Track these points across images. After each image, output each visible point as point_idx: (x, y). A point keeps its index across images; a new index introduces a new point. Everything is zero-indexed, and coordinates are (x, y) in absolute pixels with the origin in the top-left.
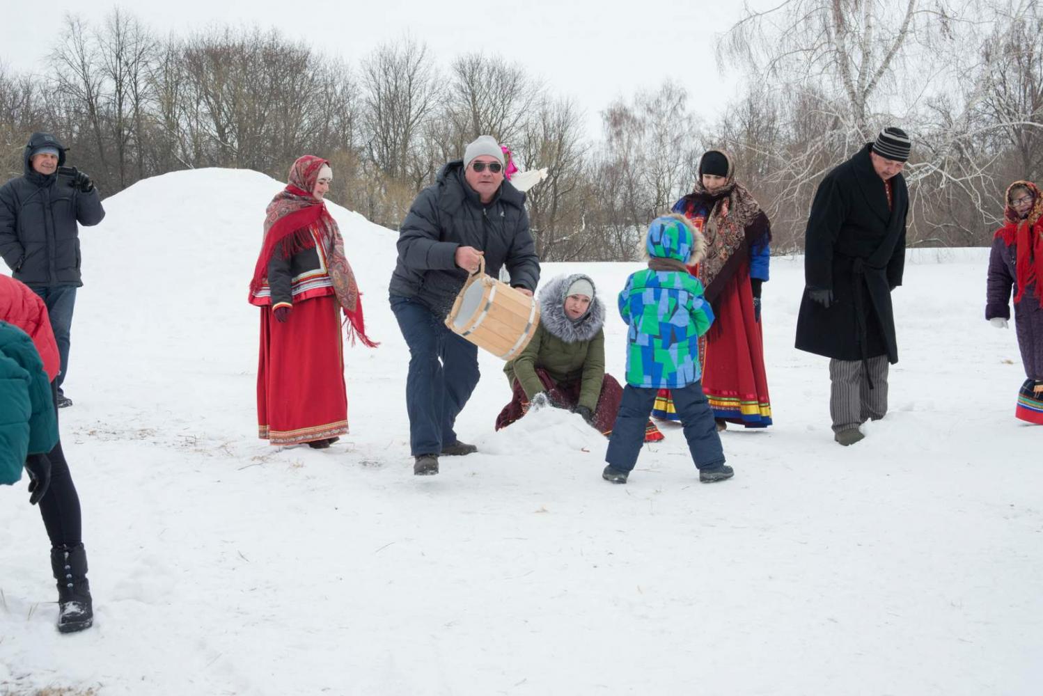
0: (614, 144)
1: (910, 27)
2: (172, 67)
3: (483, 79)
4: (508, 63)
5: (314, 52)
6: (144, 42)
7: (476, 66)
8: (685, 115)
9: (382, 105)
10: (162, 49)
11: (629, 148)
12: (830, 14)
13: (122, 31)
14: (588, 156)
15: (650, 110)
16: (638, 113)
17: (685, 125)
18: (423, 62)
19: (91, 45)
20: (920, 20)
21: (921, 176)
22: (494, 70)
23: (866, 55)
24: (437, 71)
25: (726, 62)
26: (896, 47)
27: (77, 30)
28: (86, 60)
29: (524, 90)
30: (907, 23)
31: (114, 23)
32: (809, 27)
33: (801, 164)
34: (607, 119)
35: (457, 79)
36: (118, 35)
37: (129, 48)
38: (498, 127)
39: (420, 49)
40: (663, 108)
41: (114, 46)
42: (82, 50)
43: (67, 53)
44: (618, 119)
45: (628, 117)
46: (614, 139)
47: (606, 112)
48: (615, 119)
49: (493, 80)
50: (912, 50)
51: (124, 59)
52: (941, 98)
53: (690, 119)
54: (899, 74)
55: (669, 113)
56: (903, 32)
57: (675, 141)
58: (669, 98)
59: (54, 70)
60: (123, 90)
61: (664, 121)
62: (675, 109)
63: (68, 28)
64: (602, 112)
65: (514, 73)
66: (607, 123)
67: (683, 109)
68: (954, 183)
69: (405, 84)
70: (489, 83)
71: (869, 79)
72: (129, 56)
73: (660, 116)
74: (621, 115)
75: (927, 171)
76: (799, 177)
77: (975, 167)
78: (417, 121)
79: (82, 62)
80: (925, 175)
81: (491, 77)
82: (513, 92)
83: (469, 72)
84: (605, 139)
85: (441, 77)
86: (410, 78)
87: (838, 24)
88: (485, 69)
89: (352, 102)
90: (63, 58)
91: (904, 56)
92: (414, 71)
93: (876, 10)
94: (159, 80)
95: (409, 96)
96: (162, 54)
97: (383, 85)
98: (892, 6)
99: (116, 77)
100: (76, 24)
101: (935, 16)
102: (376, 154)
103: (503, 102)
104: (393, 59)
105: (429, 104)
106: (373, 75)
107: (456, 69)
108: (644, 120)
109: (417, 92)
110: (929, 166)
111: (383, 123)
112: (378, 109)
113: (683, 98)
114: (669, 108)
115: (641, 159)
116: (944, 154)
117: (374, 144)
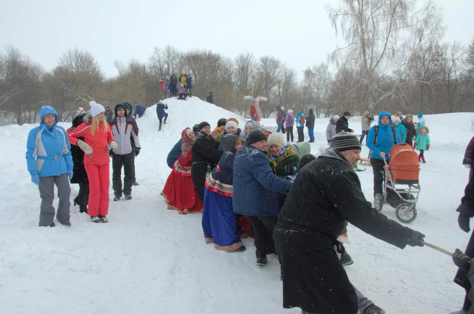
0: (307, 80)
1: (384, 53)
2: (183, 61)
3: (268, 63)
4: (276, 59)
5: (222, 56)
6: (175, 54)
7: (266, 59)
8: (327, 73)
9: (240, 70)
10: (180, 56)
11: (311, 81)
12: (362, 50)
13: (169, 51)
14: (299, 84)
15: (317, 71)
16: (314, 72)
17: (327, 75)
18: (251, 58)
19: (161, 55)
20: (387, 51)
21: (387, 96)
22: (272, 60)
23: (372, 61)
24: (255, 61)
26: (380, 59)
29: (280, 66)
30: (383, 52)
31: (167, 49)
32: (355, 53)
33: (353, 91)
34: (305, 73)
35: (261, 63)
37: (171, 56)
38: (272, 77)
39: (251, 55)
40: (321, 70)
41: (167, 55)
42: (159, 56)
43: (155, 57)
44: (308, 73)
45: (311, 73)
46: (307, 79)
47: (305, 71)
50: (385, 59)
51: (170, 58)
52: (397, 71)
54: (381, 66)
55: (322, 72)
56: (383, 54)
57: (324, 80)
58: (323, 67)
59: (151, 62)
60: (169, 67)
61: (321, 74)
63: (155, 51)
64: (304, 72)
65: (277, 61)
67: (327, 71)
68: (396, 98)
69: (246, 65)
70: (270, 64)
71: (373, 68)
73: (320, 72)
74: (309, 72)
75: (389, 94)
77: (403, 93)
78: (250, 75)
79: (159, 60)
80: (388, 95)
81: (271, 62)
82: (277, 67)
83: (265, 61)
84: (304, 79)
85: (256, 62)
86: (248, 63)
87: (364, 52)
88: (269, 60)
89: (232, 69)
90: (154, 59)
91: (382, 61)
92: (249, 61)
93: (375, 49)
94: (179, 64)
95: (248, 68)
96: (180, 57)
97: (240, 65)
98: (379, 47)
99: (167, 64)
100: (157, 50)
101: (391, 51)
102: (238, 83)
103: (274, 69)
104: (243, 58)
105: (253, 70)
106: (238, 62)
107: (261, 60)
108: (315, 74)
109: (250, 67)
110: (389, 93)
111: (240, 75)
112: (239, 71)
113: (327, 67)
114: (323, 70)
115: (314, 85)
116: (394, 90)
117: (238, 81)
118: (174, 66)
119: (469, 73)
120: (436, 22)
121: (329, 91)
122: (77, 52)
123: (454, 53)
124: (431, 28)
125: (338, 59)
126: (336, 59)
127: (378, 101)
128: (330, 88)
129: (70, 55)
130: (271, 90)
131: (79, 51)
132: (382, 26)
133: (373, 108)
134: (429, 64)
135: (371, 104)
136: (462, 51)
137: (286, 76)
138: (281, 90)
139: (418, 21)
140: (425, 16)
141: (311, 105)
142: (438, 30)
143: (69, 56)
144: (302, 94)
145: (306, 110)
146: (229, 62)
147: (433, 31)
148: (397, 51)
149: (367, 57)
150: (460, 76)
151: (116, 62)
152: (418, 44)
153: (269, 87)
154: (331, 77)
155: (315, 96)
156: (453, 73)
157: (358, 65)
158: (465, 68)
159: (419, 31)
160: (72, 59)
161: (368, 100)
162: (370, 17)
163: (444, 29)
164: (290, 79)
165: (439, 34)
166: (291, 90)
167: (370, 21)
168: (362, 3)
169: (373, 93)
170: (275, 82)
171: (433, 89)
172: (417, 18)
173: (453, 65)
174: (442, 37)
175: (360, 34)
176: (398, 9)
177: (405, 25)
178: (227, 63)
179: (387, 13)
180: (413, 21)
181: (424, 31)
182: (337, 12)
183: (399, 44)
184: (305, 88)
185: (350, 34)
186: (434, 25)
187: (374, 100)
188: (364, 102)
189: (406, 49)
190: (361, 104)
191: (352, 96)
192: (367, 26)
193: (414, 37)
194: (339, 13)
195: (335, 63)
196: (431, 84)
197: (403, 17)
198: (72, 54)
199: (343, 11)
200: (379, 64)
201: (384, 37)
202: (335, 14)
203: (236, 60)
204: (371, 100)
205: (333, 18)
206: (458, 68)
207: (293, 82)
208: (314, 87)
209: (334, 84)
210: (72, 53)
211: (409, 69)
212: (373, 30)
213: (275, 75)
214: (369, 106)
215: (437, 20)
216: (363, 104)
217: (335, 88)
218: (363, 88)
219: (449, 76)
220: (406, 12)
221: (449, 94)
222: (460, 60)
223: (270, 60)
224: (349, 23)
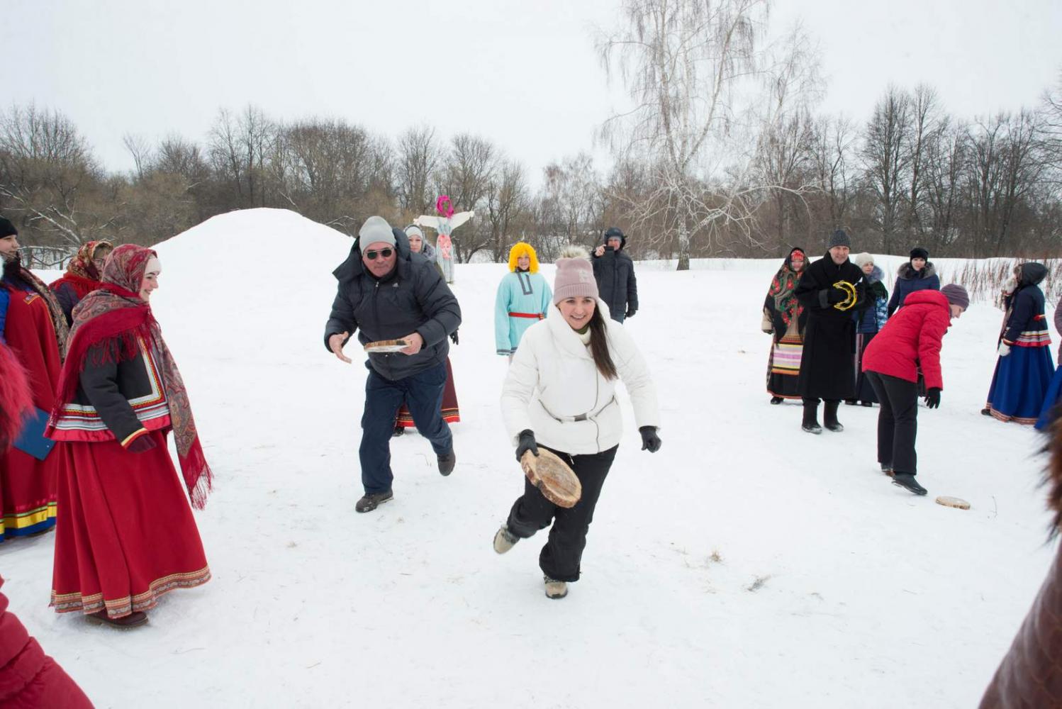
1: (710, 126)
2: (282, 139)
3: (470, 147)
4: (484, 140)
6: (266, 123)
7: (465, 140)
8: (591, 171)
9: (409, 162)
10: (276, 128)
11: (559, 189)
12: (662, 119)
13: (253, 117)
14: (534, 194)
15: (571, 168)
16: (564, 169)
17: (592, 177)
18: (433, 137)
19: (234, 126)
20: (716, 123)
21: (716, 216)
22: (476, 143)
23: (685, 142)
24: (441, 143)
25: (597, 143)
26: (702, 139)
27: (226, 116)
28: (231, 134)
29: (494, 154)
30: (708, 124)
31: (248, 113)
32: (649, 125)
33: (645, 207)
34: (546, 172)
35: (453, 147)
36: (251, 119)
37: (257, 128)
38: (477, 177)
39: (431, 129)
40: (579, 166)
41: (248, 127)
42: (228, 128)
43: (220, 130)
44: (553, 172)
45: (558, 171)
46: (550, 184)
47: (546, 168)
48: (551, 172)
49: (475, 149)
50: (711, 139)
51: (254, 133)
52: (735, 167)
53: (594, 173)
55: (582, 170)
56: (706, 130)
57: (586, 186)
58: (583, 161)
59: (212, 140)
60: (253, 152)
61: (580, 174)
62: (586, 167)
63: (219, 115)
65: (488, 145)
66: (546, 175)
67: (591, 167)
68: (734, 222)
69: (422, 150)
70: (473, 150)
71: (685, 158)
72: (256, 131)
73: (577, 171)
74: (555, 170)
75: (719, 213)
76: (644, 214)
77: (747, 212)
78: (429, 172)
79: (229, 136)
80: (718, 216)
81: (474, 147)
82: (487, 156)
83: (461, 144)
84: (545, 184)
85: (444, 146)
86: (426, 148)
87: (667, 125)
88: (471, 142)
89: (391, 160)
90: (217, 133)
91: (706, 144)
92: (428, 142)
93: (690, 116)
94: (274, 146)
95: (425, 158)
96: (276, 130)
97: (409, 149)
98: (698, 114)
99: (249, 144)
100: (225, 113)
101: (723, 121)
102: (407, 190)
103: (481, 161)
104: (416, 136)
105: (437, 162)
106: (404, 144)
107: (453, 142)
108: (568, 173)
109: (430, 155)
110: (720, 210)
111: (410, 173)
112: (407, 164)
113: (590, 161)
114: (582, 167)
115: (566, 196)
116: (729, 204)
117: (405, 185)
118: (264, 150)
119: (869, 176)
120: (810, 67)
121: (595, 207)
122: (36, 110)
123: (840, 136)
124: (802, 78)
125: (614, 138)
126: (610, 137)
127: (696, 229)
128: (598, 203)
129: (17, 119)
130: (476, 205)
131: (38, 111)
132: (704, 69)
133: (688, 243)
134: (794, 154)
135: (684, 233)
136: (855, 133)
137: (506, 177)
138: (496, 204)
139: (775, 62)
140: (788, 53)
141: (559, 237)
142: (815, 83)
143: (14, 120)
144: (541, 214)
145: (548, 247)
146: (384, 144)
147: (805, 85)
148: (735, 123)
149: (674, 133)
150: (852, 182)
151: (127, 138)
152: (775, 110)
153: (472, 199)
154: (600, 180)
155: (567, 219)
156: (840, 176)
157: (656, 151)
158: (862, 166)
159: (779, 84)
160: (21, 127)
161: (676, 226)
162: (678, 49)
163: (826, 83)
164: (515, 182)
165: (816, 91)
166: (518, 206)
167: (680, 59)
168: (664, 20)
169: (687, 211)
170: (483, 188)
171: (806, 205)
172: (773, 56)
173: (839, 159)
174: (823, 99)
175: (658, 85)
176: (735, 37)
177: (751, 68)
178: (381, 147)
179: (714, 43)
180: (765, 62)
181: (787, 83)
182: (611, 38)
183: (737, 110)
184: (546, 203)
185: (638, 83)
186: (807, 73)
187: (690, 225)
188: (669, 229)
189: (753, 121)
190: (662, 233)
191: (643, 217)
192: (673, 68)
193: (768, 95)
194: (615, 39)
195: (609, 147)
196: (804, 195)
197: (746, 53)
198: (22, 115)
199: (623, 35)
200: (699, 149)
201: (708, 94)
202: (608, 40)
203: (401, 140)
204: (683, 225)
205: (603, 49)
206: (847, 167)
207: (520, 188)
208: (564, 201)
209: (605, 194)
210: (21, 112)
211: (756, 166)
212: (685, 77)
213: (483, 174)
214: (680, 239)
215: (812, 63)
216: (667, 234)
217: (607, 202)
218: (668, 200)
219: (832, 181)
220: (751, 42)
221: (833, 218)
222: (852, 149)
223: (472, 140)
224: (637, 59)
